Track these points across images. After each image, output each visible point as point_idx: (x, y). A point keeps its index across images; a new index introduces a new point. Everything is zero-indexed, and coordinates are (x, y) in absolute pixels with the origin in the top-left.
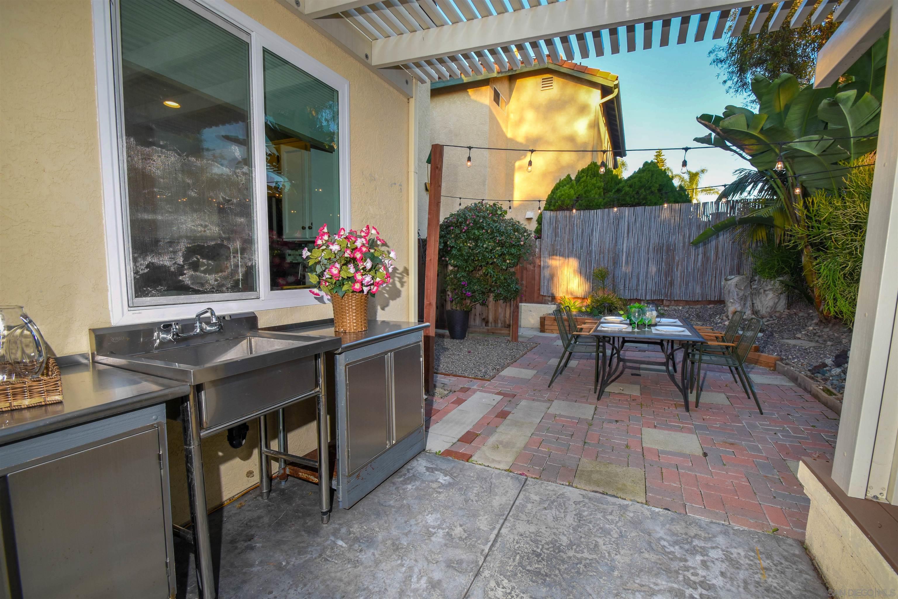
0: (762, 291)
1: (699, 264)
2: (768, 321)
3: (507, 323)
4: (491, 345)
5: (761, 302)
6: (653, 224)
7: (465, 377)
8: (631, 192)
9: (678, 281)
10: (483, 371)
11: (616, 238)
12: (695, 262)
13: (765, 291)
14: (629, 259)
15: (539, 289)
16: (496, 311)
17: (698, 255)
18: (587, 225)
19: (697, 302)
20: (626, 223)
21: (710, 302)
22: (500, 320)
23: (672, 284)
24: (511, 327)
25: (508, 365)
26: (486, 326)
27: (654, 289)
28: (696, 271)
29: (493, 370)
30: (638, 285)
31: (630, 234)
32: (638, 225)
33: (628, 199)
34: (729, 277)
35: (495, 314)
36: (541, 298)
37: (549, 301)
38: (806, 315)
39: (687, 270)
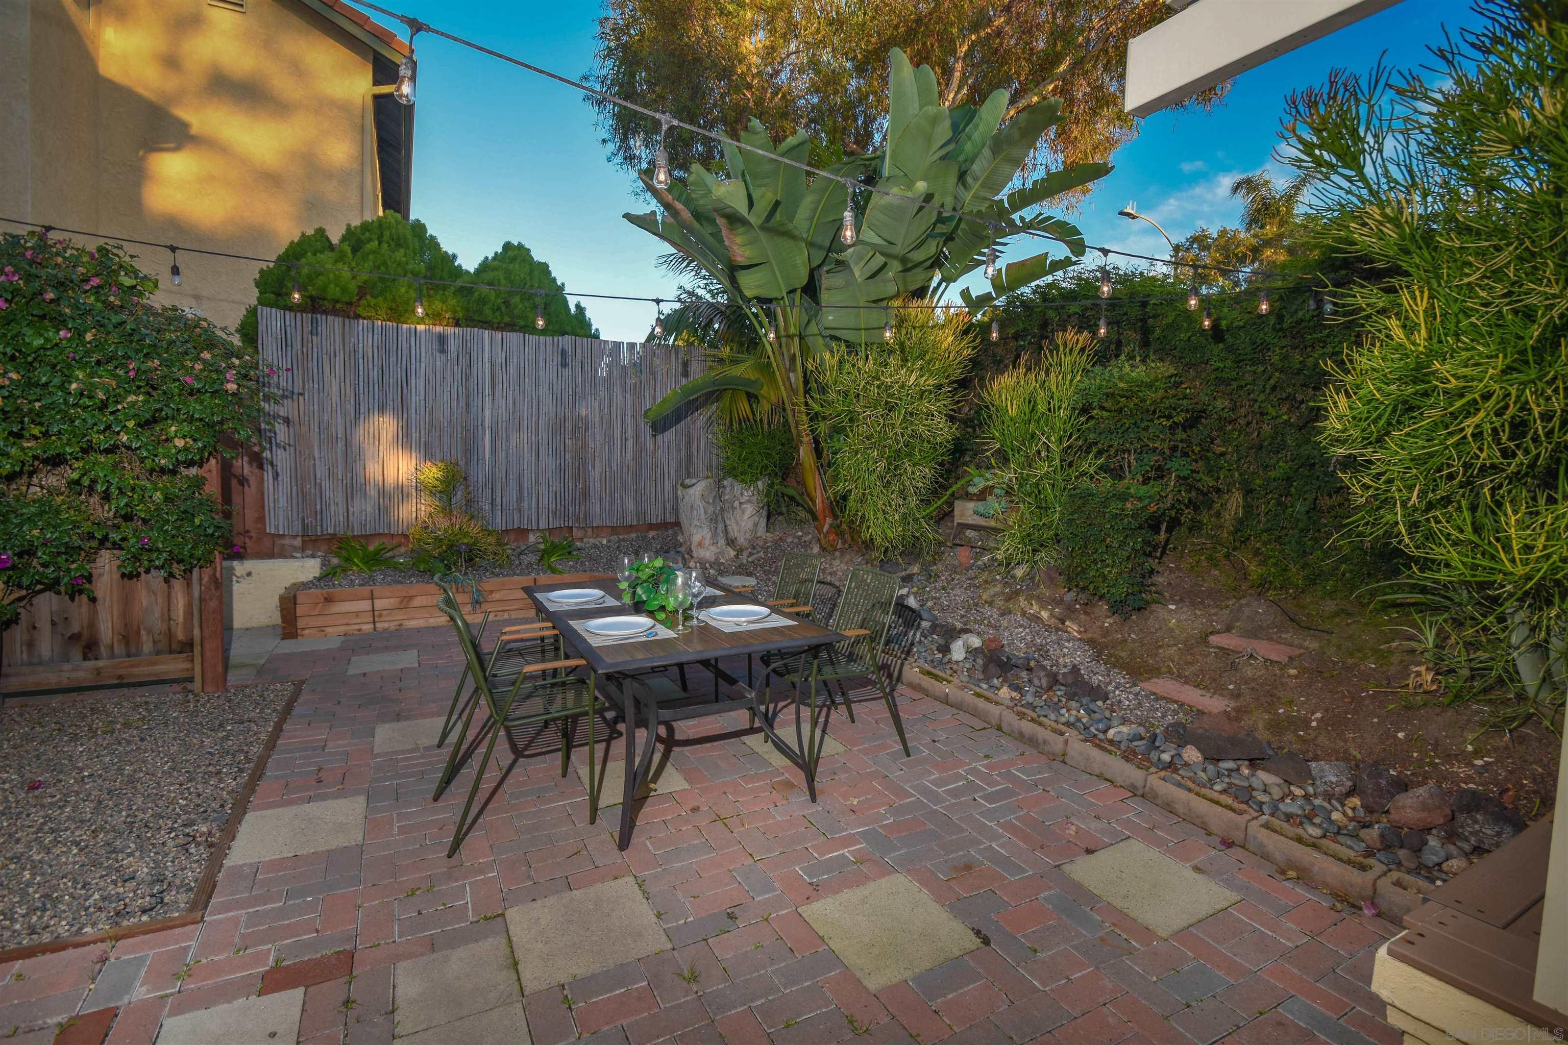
0: (736, 504)
1: (629, 456)
2: (751, 554)
3: (180, 635)
4: (127, 725)
5: (737, 523)
6: (542, 373)
7: (57, 946)
8: (493, 298)
9: (596, 488)
10: (143, 871)
11: (468, 397)
12: (624, 450)
13: (741, 503)
14: (499, 443)
15: (261, 519)
16: (127, 601)
17: (626, 440)
18: (393, 359)
19: (630, 528)
20: (487, 365)
21: (651, 527)
22: (149, 632)
23: (585, 494)
24: (197, 649)
25: (241, 807)
26: (86, 658)
27: (552, 506)
28: (625, 469)
29: (184, 848)
30: (520, 499)
31: (498, 388)
32: (512, 370)
33: (487, 311)
34: (687, 482)
35: (125, 614)
36: (267, 542)
37: (295, 548)
38: (796, 540)
39: (610, 467)
